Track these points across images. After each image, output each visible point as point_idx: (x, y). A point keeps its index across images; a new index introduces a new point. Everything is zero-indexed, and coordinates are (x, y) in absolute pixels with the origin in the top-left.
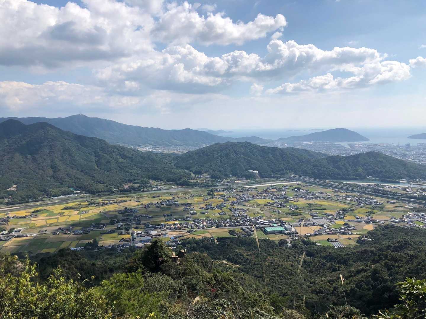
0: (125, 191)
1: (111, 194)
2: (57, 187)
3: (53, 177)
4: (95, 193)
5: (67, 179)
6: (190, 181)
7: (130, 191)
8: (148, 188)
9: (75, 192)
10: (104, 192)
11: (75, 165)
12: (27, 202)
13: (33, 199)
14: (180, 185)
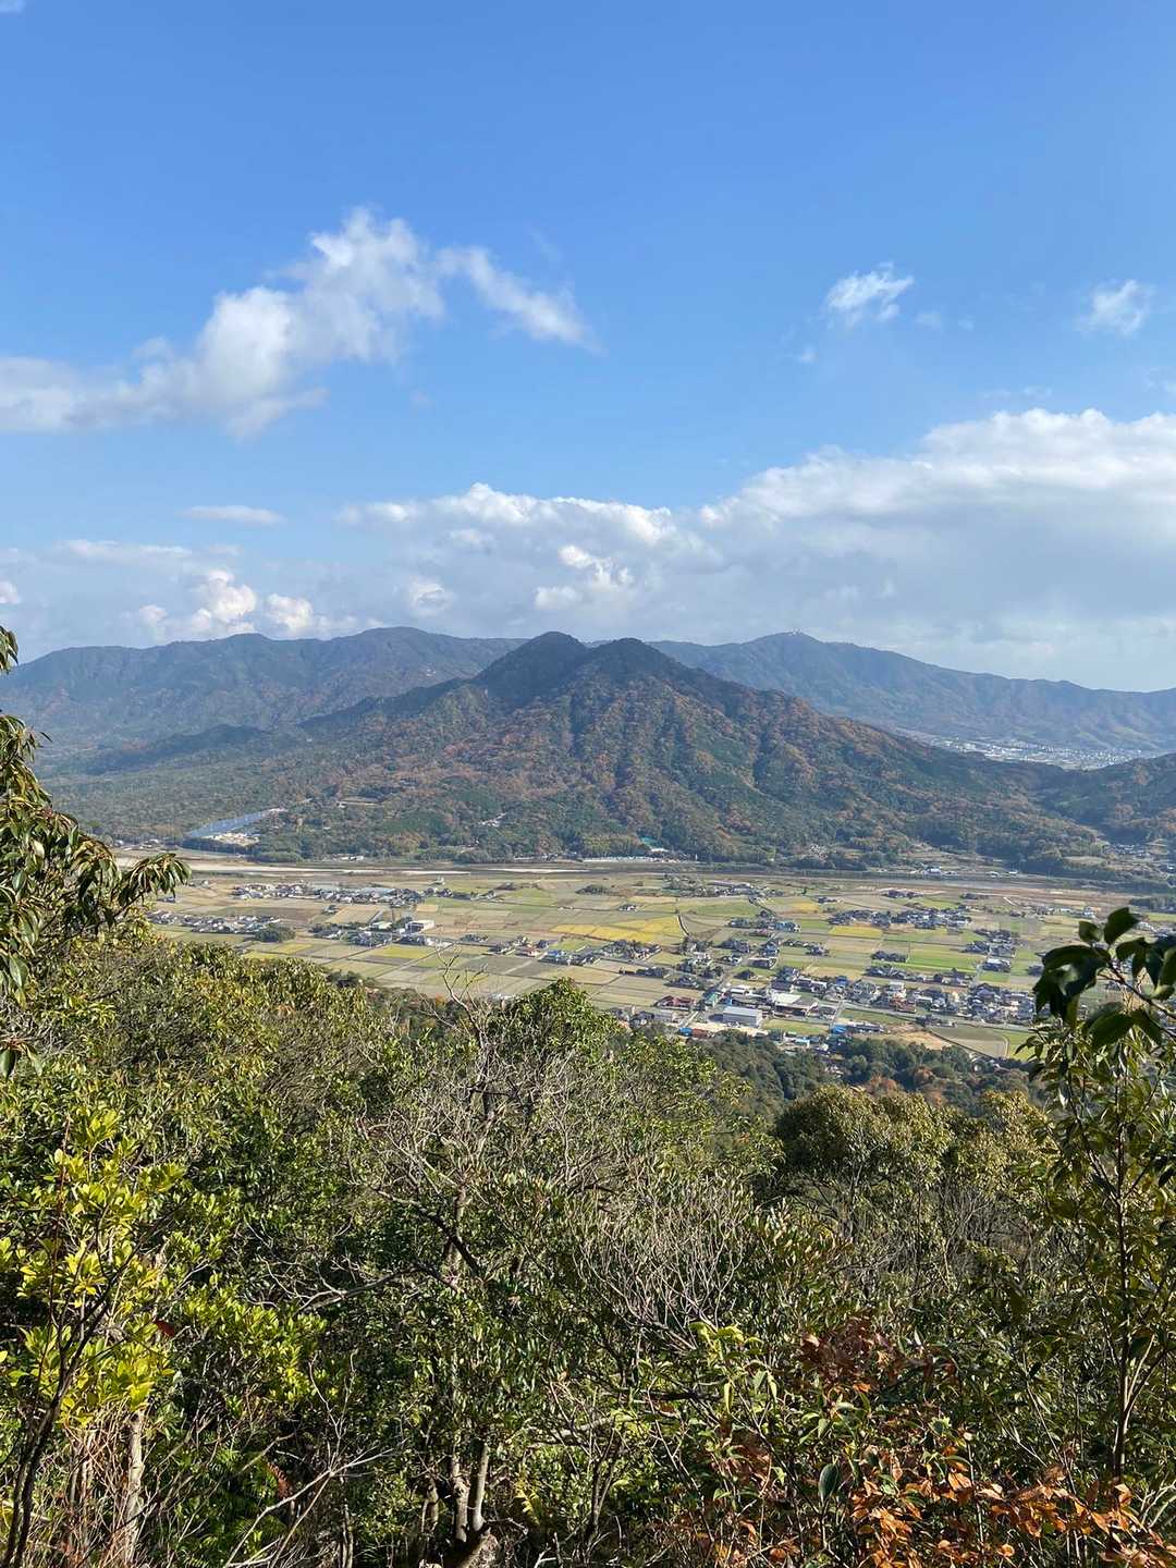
0: (807, 865)
1: (761, 869)
2: (607, 828)
3: (609, 800)
4: (710, 858)
5: (646, 810)
6: (1071, 859)
7: (827, 866)
8: (895, 866)
9: (654, 850)
10: (741, 859)
11: (686, 772)
12: (509, 863)
13: (531, 856)
14: (1024, 873)
